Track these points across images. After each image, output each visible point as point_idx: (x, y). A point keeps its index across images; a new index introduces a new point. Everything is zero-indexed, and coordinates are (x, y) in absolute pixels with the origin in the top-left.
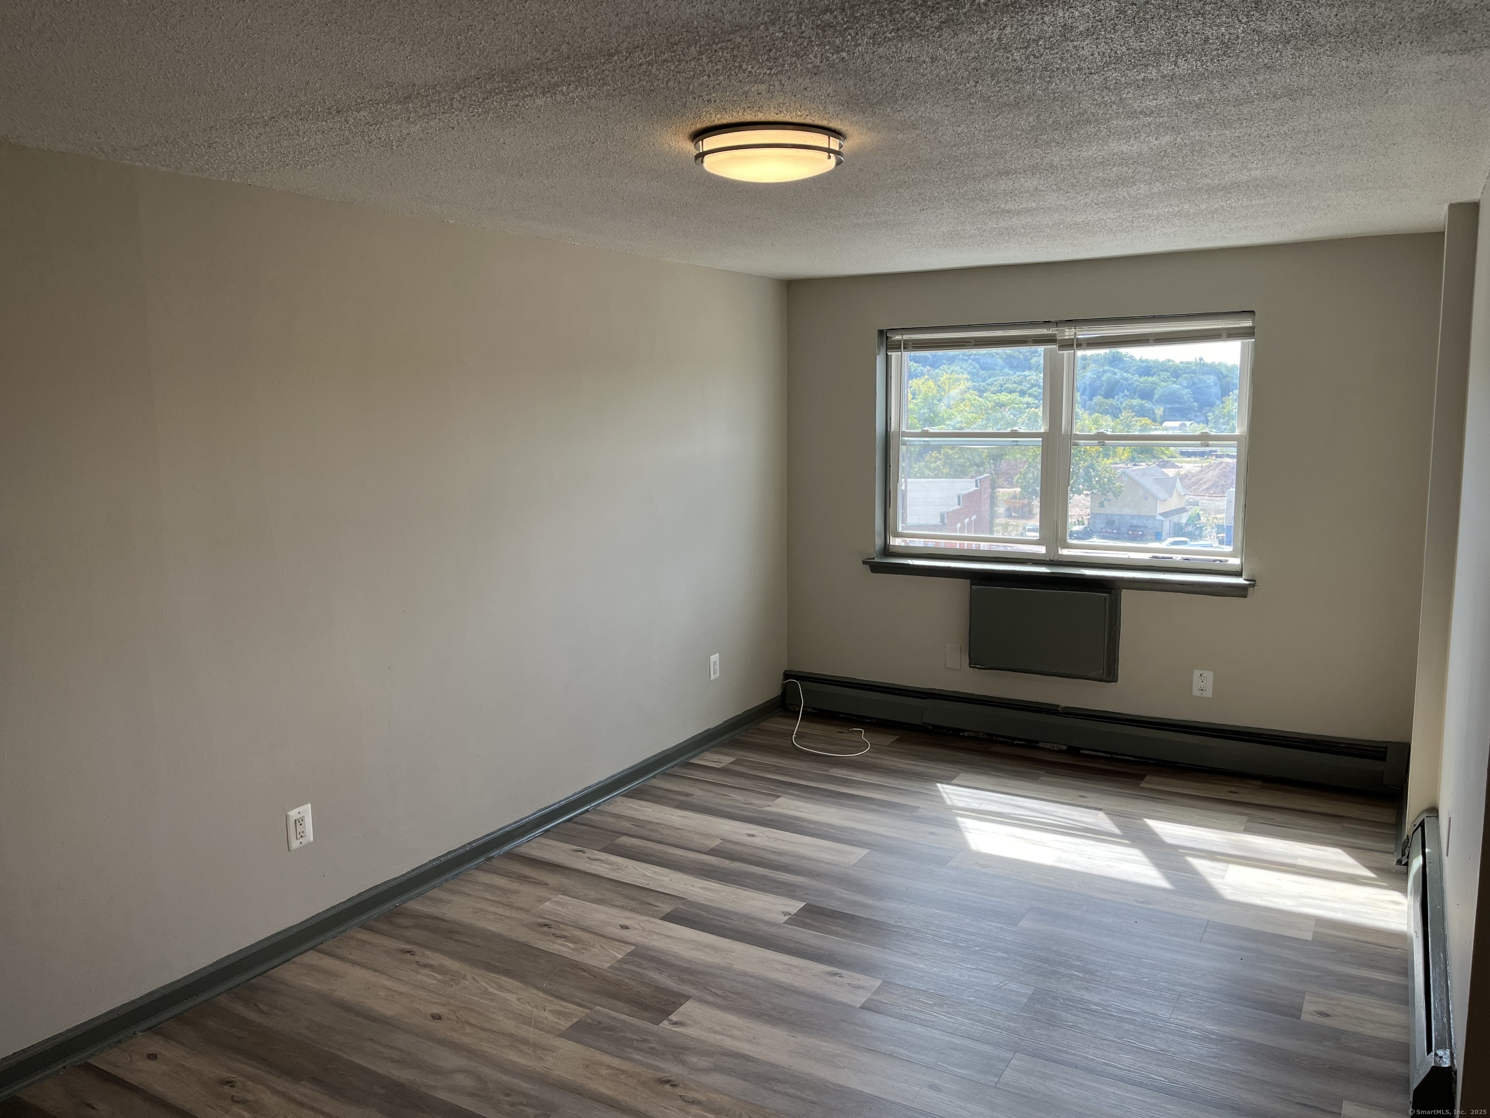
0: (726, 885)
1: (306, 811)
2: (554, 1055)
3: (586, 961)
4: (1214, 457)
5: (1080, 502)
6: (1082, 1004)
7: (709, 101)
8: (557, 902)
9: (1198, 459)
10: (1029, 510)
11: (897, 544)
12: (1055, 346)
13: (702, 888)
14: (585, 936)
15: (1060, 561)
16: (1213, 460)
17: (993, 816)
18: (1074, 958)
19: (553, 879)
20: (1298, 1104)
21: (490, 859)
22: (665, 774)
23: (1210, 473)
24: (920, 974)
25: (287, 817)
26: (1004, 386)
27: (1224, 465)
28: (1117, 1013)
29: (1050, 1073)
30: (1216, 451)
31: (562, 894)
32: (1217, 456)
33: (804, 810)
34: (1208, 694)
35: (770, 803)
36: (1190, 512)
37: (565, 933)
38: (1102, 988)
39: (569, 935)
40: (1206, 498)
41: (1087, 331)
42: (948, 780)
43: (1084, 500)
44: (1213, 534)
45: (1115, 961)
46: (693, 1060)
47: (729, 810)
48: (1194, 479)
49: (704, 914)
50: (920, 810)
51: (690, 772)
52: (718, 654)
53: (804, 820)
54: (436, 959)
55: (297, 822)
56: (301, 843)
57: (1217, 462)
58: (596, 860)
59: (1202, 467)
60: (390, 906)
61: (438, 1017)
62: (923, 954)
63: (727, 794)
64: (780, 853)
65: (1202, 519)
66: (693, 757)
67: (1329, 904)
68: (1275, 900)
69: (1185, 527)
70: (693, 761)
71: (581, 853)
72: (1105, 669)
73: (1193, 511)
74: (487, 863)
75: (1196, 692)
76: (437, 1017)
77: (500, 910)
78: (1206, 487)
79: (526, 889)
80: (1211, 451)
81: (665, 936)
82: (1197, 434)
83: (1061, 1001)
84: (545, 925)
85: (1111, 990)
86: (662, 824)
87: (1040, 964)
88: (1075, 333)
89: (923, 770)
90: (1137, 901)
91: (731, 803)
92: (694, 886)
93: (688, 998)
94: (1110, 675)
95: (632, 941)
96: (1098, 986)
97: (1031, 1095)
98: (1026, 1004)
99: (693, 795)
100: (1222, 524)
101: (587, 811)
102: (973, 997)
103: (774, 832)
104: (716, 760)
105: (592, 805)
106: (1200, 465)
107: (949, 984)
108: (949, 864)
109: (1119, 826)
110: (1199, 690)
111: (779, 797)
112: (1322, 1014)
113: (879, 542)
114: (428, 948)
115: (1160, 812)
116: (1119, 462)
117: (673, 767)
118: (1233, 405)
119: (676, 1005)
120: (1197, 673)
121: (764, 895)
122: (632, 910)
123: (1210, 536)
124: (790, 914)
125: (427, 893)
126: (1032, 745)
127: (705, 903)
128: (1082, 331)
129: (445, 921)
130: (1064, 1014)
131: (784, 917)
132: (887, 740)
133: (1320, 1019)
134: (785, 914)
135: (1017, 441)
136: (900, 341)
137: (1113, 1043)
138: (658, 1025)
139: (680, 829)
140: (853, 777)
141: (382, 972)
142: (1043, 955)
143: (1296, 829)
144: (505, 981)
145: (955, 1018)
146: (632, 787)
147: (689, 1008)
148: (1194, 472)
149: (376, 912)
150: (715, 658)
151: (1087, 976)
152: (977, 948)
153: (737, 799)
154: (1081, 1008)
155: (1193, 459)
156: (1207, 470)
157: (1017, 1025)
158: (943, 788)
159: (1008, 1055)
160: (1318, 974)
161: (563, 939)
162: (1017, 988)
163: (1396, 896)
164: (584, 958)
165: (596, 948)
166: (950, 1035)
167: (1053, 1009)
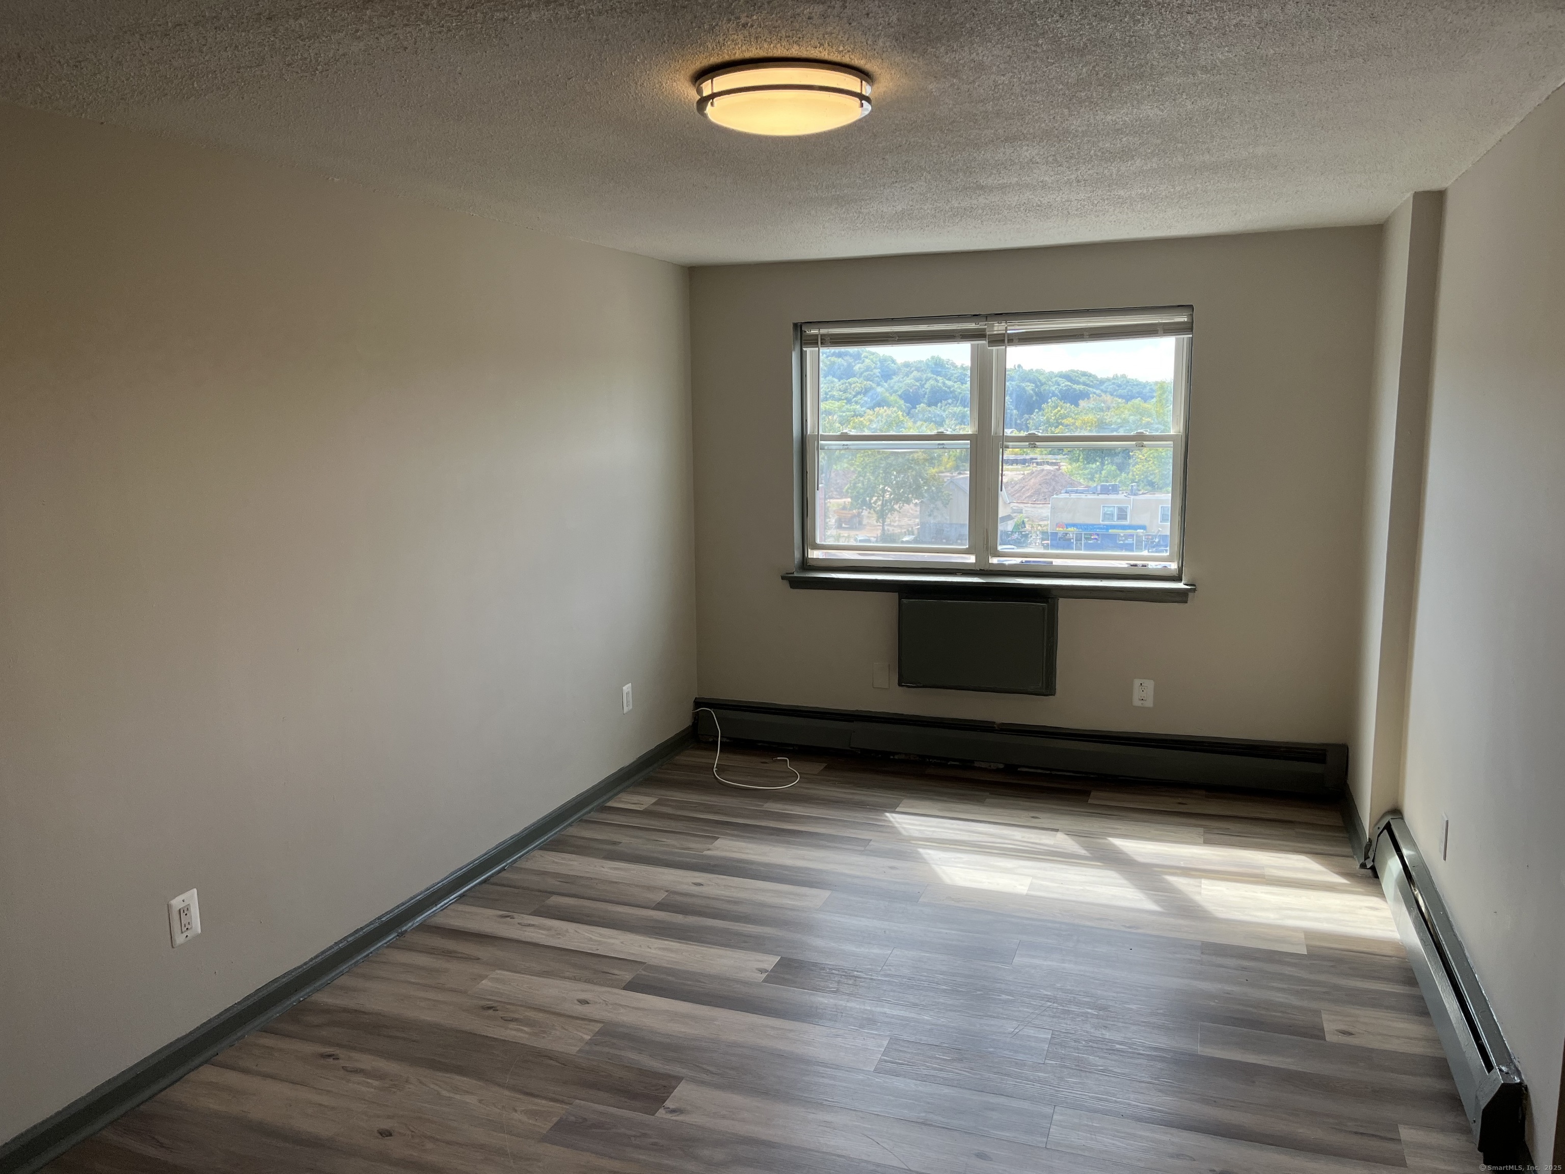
0: (687, 944)
1: (191, 898)
2: (540, 1164)
3: (549, 1047)
4: (1035, 465)
5: (908, 512)
6: (1106, 1045)
7: (745, 25)
8: (497, 980)
9: (1020, 467)
10: (859, 521)
11: (815, 557)
12: (984, 342)
13: (660, 949)
14: (539, 1016)
15: (990, 570)
16: (1033, 468)
17: (950, 845)
18: (1082, 994)
19: (484, 952)
20: (1356, 1133)
21: (402, 934)
22: (581, 820)
23: (1033, 480)
24: (929, 1027)
25: (169, 907)
26: (830, 393)
27: (1045, 472)
28: (1143, 1050)
29: (1098, 1125)
30: (1036, 459)
31: (500, 969)
32: (1038, 464)
33: (748, 851)
34: (1149, 703)
35: (710, 846)
36: (1015, 520)
37: (516, 1016)
38: (1121, 1024)
39: (522, 1017)
40: (1029, 505)
41: (1018, 325)
42: (892, 808)
43: (912, 509)
44: (1038, 541)
45: (1124, 993)
46: (706, 1153)
47: (665, 857)
48: (1017, 487)
49: (670, 978)
50: (871, 843)
51: (609, 816)
52: (630, 685)
53: (752, 863)
54: (366, 1061)
55: (182, 911)
56: (187, 936)
57: (1039, 469)
58: (529, 925)
59: (1024, 474)
60: (293, 1000)
61: (388, 1134)
62: (923, 1003)
63: (657, 839)
64: (736, 902)
65: (1027, 526)
66: (609, 799)
67: (1310, 914)
68: (1259, 914)
69: (1011, 534)
70: (610, 804)
71: (508, 919)
72: (1044, 682)
73: (1018, 518)
74: (402, 938)
75: (1137, 702)
76: (386, 1134)
77: (431, 995)
78: (1029, 494)
79: (453, 966)
80: (1032, 459)
81: (633, 1008)
82: (1132, 434)
83: (1084, 1043)
84: (490, 1008)
85: (1130, 1026)
86: (596, 879)
87: (1049, 1004)
88: (1006, 328)
89: (863, 798)
90: (1125, 926)
91: (665, 849)
92: (650, 948)
93: (679, 1079)
94: (1048, 688)
95: (597, 1017)
96: (1115, 1023)
97: (1086, 1154)
98: (1048, 1050)
99: (621, 843)
100: (1046, 531)
101: (503, 869)
102: (993, 1048)
103: (722, 879)
104: (636, 802)
105: (508, 862)
106: (1022, 472)
107: (962, 1036)
108: (920, 900)
109: (1086, 848)
110: (1140, 700)
111: (718, 838)
112: (1344, 1033)
113: (797, 555)
114: (354, 1048)
115: (1118, 829)
116: (944, 471)
117: (589, 812)
118: (1052, 413)
119: (668, 1090)
120: (1137, 682)
121: (732, 951)
122: (588, 981)
123: (1035, 543)
124: (766, 971)
125: (335, 982)
126: (967, 765)
127: (668, 966)
128: (1013, 325)
129: (364, 1013)
130: (1091, 1057)
131: (761, 975)
132: (816, 768)
133: (1344, 1038)
134: (762, 971)
135: (943, 444)
136: (817, 335)
137: (1151, 1085)
138: (653, 1115)
139: (616, 883)
140: (792, 810)
141: (302, 1084)
142: (1049, 993)
143: (1254, 837)
144: (458, 1080)
145: (979, 1074)
146: (549, 838)
147: (683, 1093)
148: (1016, 479)
149: (275, 1012)
150: (627, 688)
151: (1101, 1013)
152: (979, 993)
153: (672, 844)
154: (1107, 1049)
155: (1015, 466)
156: (1030, 478)
157: (1047, 1075)
158: (893, 817)
159: (1048, 1110)
160: (1324, 990)
161: (515, 1023)
162: (1034, 1033)
163: (1374, 901)
164: (543, 1043)
165: (556, 1029)
166: (980, 1093)
167: (1078, 1053)
